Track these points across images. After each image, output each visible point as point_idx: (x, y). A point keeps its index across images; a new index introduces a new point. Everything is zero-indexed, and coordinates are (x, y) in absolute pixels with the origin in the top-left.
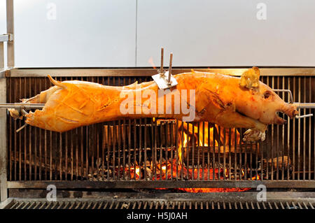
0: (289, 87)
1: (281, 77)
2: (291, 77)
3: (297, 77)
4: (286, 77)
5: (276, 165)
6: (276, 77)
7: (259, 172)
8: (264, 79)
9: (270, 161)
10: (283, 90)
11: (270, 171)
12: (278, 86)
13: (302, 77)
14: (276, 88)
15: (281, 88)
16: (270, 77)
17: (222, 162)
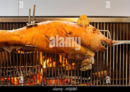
0: (108, 29)
1: (103, 23)
2: (109, 23)
3: (113, 23)
4: (106, 23)
5: (99, 76)
6: (100, 23)
7: (89, 80)
8: (92, 24)
9: (96, 74)
10: (104, 30)
11: (96, 80)
12: (101, 28)
13: (116, 23)
14: (100, 29)
15: (103, 29)
16: (97, 23)
17: (67, 74)
